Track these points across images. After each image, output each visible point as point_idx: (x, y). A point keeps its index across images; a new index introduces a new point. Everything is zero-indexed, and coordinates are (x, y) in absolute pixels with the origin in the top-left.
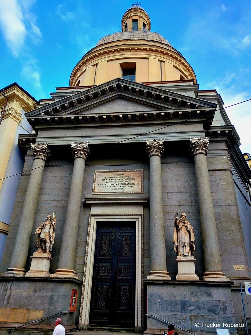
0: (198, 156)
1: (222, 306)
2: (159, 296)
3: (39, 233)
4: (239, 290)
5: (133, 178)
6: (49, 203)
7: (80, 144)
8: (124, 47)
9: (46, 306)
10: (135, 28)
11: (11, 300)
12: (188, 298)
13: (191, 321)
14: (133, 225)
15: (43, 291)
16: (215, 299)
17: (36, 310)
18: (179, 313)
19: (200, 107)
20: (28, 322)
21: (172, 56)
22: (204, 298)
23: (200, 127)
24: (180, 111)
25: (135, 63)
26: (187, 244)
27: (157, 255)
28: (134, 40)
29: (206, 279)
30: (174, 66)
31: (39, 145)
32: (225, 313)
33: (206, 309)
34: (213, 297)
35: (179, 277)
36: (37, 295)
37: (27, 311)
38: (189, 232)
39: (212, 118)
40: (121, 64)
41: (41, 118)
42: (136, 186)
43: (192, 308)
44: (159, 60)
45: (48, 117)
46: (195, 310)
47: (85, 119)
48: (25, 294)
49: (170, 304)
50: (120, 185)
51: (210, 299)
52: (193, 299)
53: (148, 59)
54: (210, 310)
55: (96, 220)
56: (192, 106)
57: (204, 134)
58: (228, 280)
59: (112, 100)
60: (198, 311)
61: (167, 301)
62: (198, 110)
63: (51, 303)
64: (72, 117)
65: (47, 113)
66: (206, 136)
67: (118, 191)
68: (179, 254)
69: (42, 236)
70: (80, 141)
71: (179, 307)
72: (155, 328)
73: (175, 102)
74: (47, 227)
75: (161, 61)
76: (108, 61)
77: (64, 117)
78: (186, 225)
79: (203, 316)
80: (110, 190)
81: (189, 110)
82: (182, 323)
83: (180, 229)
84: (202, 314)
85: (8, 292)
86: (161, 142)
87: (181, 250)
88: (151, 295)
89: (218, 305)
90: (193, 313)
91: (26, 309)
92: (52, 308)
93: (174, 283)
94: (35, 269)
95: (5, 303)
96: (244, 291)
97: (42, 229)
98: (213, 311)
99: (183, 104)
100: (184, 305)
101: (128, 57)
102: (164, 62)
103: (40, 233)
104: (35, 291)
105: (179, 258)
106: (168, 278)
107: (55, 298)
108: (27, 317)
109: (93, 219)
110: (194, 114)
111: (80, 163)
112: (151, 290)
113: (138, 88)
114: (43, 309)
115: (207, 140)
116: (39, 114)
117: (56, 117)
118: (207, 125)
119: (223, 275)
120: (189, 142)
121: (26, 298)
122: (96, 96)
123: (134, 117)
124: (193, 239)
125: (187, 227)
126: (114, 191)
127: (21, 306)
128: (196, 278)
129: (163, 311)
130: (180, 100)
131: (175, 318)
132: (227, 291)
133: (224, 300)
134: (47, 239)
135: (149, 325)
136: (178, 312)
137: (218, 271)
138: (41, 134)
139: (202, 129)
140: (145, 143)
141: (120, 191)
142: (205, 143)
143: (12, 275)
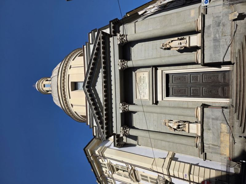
0: (128, 40)
1: (216, 19)
2: (211, 55)
3: (173, 129)
4: (206, 9)
5: (139, 77)
6: (155, 126)
7: (120, 108)
8: (62, 89)
9: (219, 122)
10: (50, 86)
11: (216, 144)
12: (212, 39)
13: (225, 36)
14: (167, 75)
15: (209, 124)
16: (212, 23)
17: (221, 128)
18: (221, 43)
19: (100, 39)
20: (229, 133)
21: (68, 62)
22: (211, 29)
23: (111, 39)
24: (102, 50)
25: (72, 82)
27: (186, 59)
28: (57, 84)
29: (200, 29)
30: (73, 60)
31: (121, 132)
32: (220, 17)
33: (218, 28)
35: (199, 45)
36: (211, 128)
37: (222, 133)
39: (106, 33)
40: (72, 90)
41: (105, 131)
42: (145, 75)
43: (217, 36)
44: (70, 69)
45: (105, 126)
46: (219, 34)
47: (106, 105)
48: (211, 136)
49: (216, 48)
50: (144, 85)
51: (212, 26)
52: (212, 36)
53: (69, 75)
54: (219, 26)
55: (165, 97)
56: (99, 44)
57: (115, 37)
58: (200, 16)
59: (95, 90)
60: (219, 32)
61: (213, 51)
62: (102, 40)
63: (217, 119)
64: (105, 112)
65: (102, 128)
66: (116, 35)
67: (147, 86)
69: (175, 127)
71: (217, 44)
72: (230, 57)
73: (96, 54)
75: (70, 67)
76: (70, 98)
77: (105, 117)
79: (222, 29)
80: (147, 91)
81: (102, 45)
82: (227, 41)
83: (170, 47)
85: (211, 146)
86: (120, 61)
87: (183, 45)
88: (210, 60)
89: (216, 21)
90: (221, 35)
92: (219, 118)
93: (202, 47)
94: (196, 130)
95: (217, 147)
96: (206, 6)
97: (171, 128)
98: (219, 23)
99: (98, 49)
100: (216, 40)
101: (68, 87)
103: (174, 129)
104: (209, 129)
106: (199, 51)
107: (213, 117)
108: (226, 134)
109: (164, 99)
110: (103, 43)
111: (131, 108)
112: (206, 61)
113: (87, 80)
114: (221, 124)
115: (118, 35)
116: (103, 132)
117: (105, 122)
118: (110, 36)
119: (197, 20)
120: (119, 45)
121: (214, 135)
122: (93, 100)
123: (105, 77)
124: (176, 38)
125: (170, 42)
127: (219, 137)
128: (200, 35)
129: (220, 53)
130: (95, 51)
131: (223, 45)
132: (206, 16)
133: (212, 18)
134: (178, 124)
135: (229, 60)
137: (195, 23)
138: (115, 132)
140: (120, 70)
141: (147, 84)
142: (120, 36)
143: (200, 144)
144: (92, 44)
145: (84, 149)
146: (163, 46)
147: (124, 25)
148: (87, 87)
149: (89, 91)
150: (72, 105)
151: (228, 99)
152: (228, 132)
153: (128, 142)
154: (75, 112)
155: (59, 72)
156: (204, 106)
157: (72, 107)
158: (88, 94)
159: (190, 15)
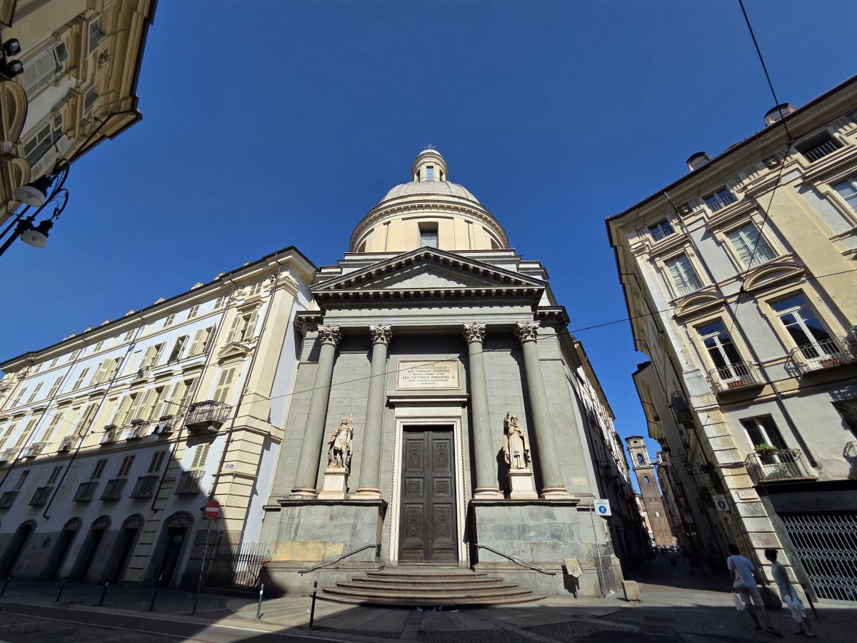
0: (526, 344)
1: (568, 531)
2: (491, 521)
3: (332, 441)
4: (588, 510)
5: (447, 369)
6: (340, 402)
7: (380, 325)
8: (424, 204)
9: (348, 538)
10: (430, 180)
11: (300, 532)
12: (526, 522)
13: (532, 550)
14: (450, 428)
15: (343, 518)
16: (558, 521)
17: (334, 543)
18: (516, 541)
19: (527, 284)
20: (323, 561)
21: (480, 217)
22: (546, 521)
23: (528, 309)
24: (504, 289)
25: (437, 223)
26: (521, 454)
27: (485, 467)
28: (434, 194)
29: (547, 497)
30: (484, 228)
31: (329, 326)
32: (572, 539)
33: (549, 534)
34: (556, 519)
35: (514, 495)
36: (333, 523)
37: (322, 545)
38: (522, 438)
39: (540, 298)
40: (420, 224)
41: (331, 293)
42: (451, 380)
43: (532, 534)
44: (466, 221)
45: (341, 292)
46: (537, 536)
47: (386, 294)
48: (318, 522)
49: (505, 531)
50: (430, 379)
51: (553, 521)
52: (532, 523)
53: (453, 218)
54: (553, 536)
55: (402, 424)
56: (517, 283)
57: (533, 317)
58: (573, 497)
59: (419, 272)
60: (540, 538)
61: (500, 526)
62: (525, 289)
63: (354, 534)
64: (371, 292)
65: (338, 287)
66: (535, 319)
67: (428, 386)
68: (512, 466)
69: (337, 445)
70: (380, 323)
71: (516, 533)
72: (488, 561)
73: (496, 277)
74: (343, 433)
75: (468, 222)
76: (403, 219)
77: (361, 292)
78: (518, 429)
79: (546, 543)
80: (417, 384)
81: (515, 288)
82: (521, 553)
83: (511, 435)
84: (544, 541)
85: (296, 521)
86: (483, 326)
87: (514, 461)
88: (481, 519)
89: (562, 530)
90: (533, 541)
91: (321, 542)
92: (355, 540)
93: (508, 502)
94: (330, 489)
95: (292, 535)
96: (593, 510)
97: (336, 436)
98: (558, 537)
99: (507, 281)
100: (523, 529)
101: (428, 215)
102: (472, 223)
103: (334, 441)
104: (332, 518)
105: (512, 471)
106: (500, 496)
107: (359, 527)
108: (322, 554)
109: (398, 421)
110: (520, 292)
111: (380, 349)
112: (479, 511)
113: (442, 257)
114: (343, 542)
115: (537, 324)
116: (329, 288)
117: (351, 292)
118: (535, 307)
119: (565, 491)
120: (516, 326)
121: (320, 528)
122: (399, 266)
123: (448, 293)
124: (528, 447)
125: (520, 433)
126: (423, 386)
127: (315, 538)
128: (535, 496)
129: (497, 539)
130: (503, 275)
131: (512, 547)
132: (573, 509)
133: (569, 522)
134: (344, 450)
135: (480, 558)
136: (515, 539)
137: (560, 487)
138: (328, 313)
139: (531, 311)
140: (463, 326)
141: (431, 386)
142: (535, 328)
143: (300, 498)
144: (518, 269)
145: (292, 248)
146: (512, 418)
147: (556, 337)
148: (427, 255)
149: (418, 259)
150: (388, 223)
151: (396, 559)
152: (325, 559)
153: (305, 341)
154: (373, 230)
155: (459, 198)
156: (383, 507)
157: (384, 224)
158: (413, 257)
159: (576, 474)
